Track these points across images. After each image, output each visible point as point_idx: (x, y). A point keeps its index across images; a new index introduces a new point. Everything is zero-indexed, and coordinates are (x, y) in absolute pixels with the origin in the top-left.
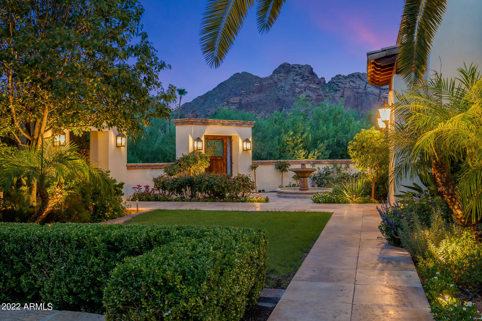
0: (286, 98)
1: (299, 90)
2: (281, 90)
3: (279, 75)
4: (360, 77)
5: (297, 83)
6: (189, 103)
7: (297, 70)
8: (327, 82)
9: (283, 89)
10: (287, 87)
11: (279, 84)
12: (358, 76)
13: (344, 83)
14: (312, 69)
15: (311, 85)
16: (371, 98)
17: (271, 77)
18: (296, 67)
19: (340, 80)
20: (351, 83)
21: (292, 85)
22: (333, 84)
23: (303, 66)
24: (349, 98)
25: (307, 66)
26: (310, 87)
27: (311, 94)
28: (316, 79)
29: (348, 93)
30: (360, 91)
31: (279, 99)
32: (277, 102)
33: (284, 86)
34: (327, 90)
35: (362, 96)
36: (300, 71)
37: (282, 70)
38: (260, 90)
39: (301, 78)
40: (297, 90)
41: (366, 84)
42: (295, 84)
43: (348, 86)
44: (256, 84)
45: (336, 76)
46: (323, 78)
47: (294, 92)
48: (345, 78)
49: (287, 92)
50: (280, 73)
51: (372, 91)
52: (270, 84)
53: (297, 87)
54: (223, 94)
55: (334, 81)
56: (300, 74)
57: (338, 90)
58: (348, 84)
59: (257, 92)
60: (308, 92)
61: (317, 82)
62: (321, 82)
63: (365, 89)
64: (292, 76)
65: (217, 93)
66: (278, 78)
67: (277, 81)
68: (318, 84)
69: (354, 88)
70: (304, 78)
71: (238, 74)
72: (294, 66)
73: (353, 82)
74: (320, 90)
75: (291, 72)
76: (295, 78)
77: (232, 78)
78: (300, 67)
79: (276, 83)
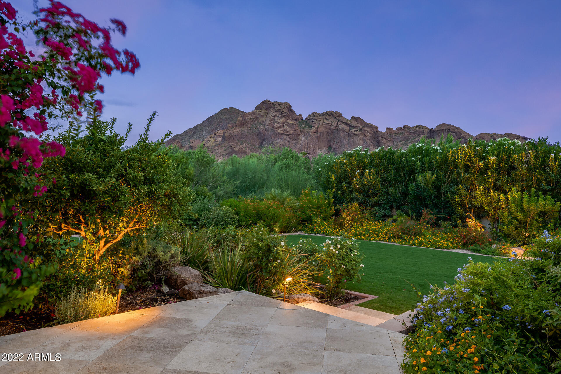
0: (266, 132)
1: (278, 125)
2: (262, 124)
3: (260, 111)
4: (333, 115)
5: (276, 118)
6: (180, 135)
7: (276, 106)
8: (304, 119)
9: (264, 123)
10: (268, 122)
11: (261, 119)
12: (332, 114)
13: (318, 120)
14: (291, 106)
15: (288, 121)
16: (342, 135)
17: (253, 113)
18: (276, 104)
19: (315, 117)
20: (325, 121)
21: (271, 121)
22: (309, 121)
23: (282, 104)
24: (322, 133)
25: (287, 103)
26: (287, 123)
27: (289, 129)
28: (294, 116)
29: (321, 129)
30: (332, 127)
31: (260, 133)
32: (258, 136)
33: (264, 121)
34: (304, 126)
35: (334, 132)
36: (280, 108)
37: (264, 106)
38: (243, 124)
39: (280, 114)
40: (276, 125)
41: (338, 121)
42: (274, 119)
43: (322, 122)
44: (238, 119)
45: (312, 113)
46: (300, 115)
47: (273, 127)
48: (320, 115)
49: (267, 127)
50: (261, 109)
51: (342, 128)
52: (252, 119)
53: (276, 122)
54: (211, 127)
55: (311, 118)
56: (279, 111)
57: (313, 126)
58: (322, 121)
59: (240, 126)
60: (286, 127)
61: (295, 119)
62: (299, 119)
63: (337, 126)
64: (272, 112)
65: (206, 126)
66: (259, 114)
67: (258, 116)
68: (296, 120)
69: (327, 124)
70: (282, 114)
71: (226, 109)
72: (274, 103)
73: (327, 119)
74: (297, 125)
75: (271, 109)
76: (275, 114)
77: (220, 112)
78: (280, 104)
79: (257, 118)
